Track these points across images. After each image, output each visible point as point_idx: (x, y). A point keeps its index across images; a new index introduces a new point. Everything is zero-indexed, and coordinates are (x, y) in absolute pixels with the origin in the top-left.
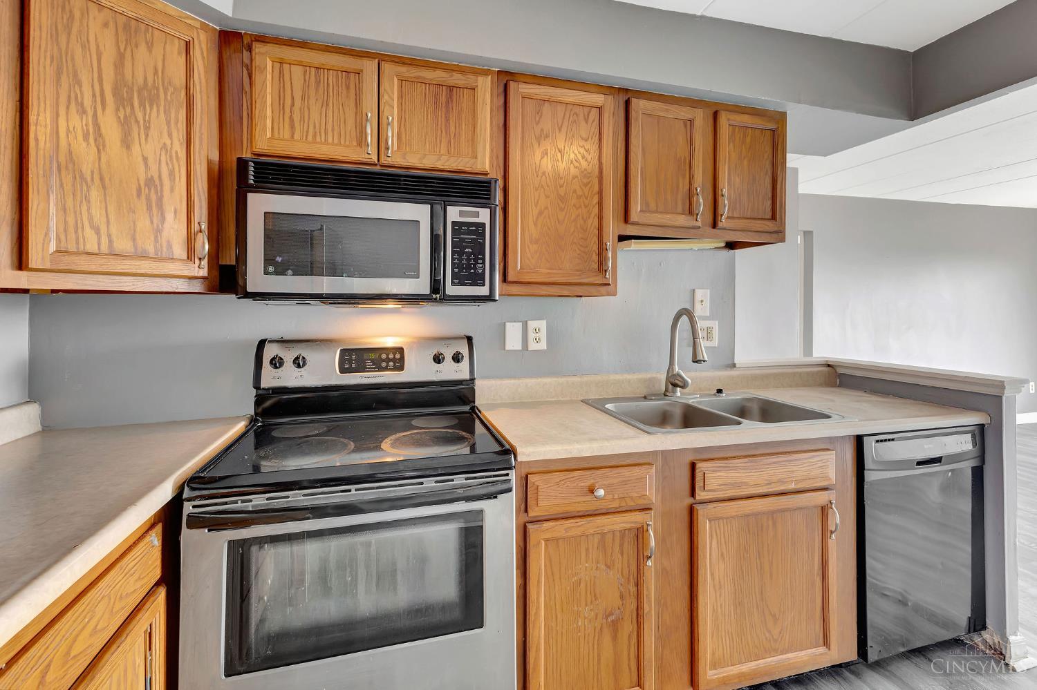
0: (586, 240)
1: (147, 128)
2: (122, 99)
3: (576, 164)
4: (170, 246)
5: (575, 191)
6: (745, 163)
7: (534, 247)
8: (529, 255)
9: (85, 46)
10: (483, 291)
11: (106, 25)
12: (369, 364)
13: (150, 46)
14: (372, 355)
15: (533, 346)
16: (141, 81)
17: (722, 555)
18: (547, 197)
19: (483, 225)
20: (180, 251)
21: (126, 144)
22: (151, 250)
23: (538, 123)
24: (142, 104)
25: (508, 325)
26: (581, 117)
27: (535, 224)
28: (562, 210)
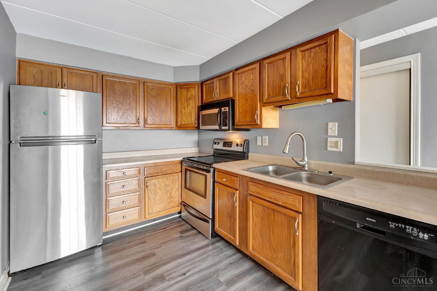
0: (253, 111)
1: (190, 104)
2: (187, 101)
3: (250, 88)
4: (193, 122)
5: (250, 97)
6: (311, 65)
7: (241, 115)
8: (240, 117)
9: (183, 95)
10: (227, 128)
11: (185, 91)
12: (227, 145)
13: (190, 91)
14: (228, 143)
15: (264, 144)
16: (189, 97)
17: (256, 215)
18: (244, 100)
19: (227, 111)
20: (194, 123)
21: (187, 107)
22: (190, 123)
23: (241, 80)
24: (189, 101)
25: (258, 137)
26: (251, 74)
27: (241, 108)
28: (247, 103)
